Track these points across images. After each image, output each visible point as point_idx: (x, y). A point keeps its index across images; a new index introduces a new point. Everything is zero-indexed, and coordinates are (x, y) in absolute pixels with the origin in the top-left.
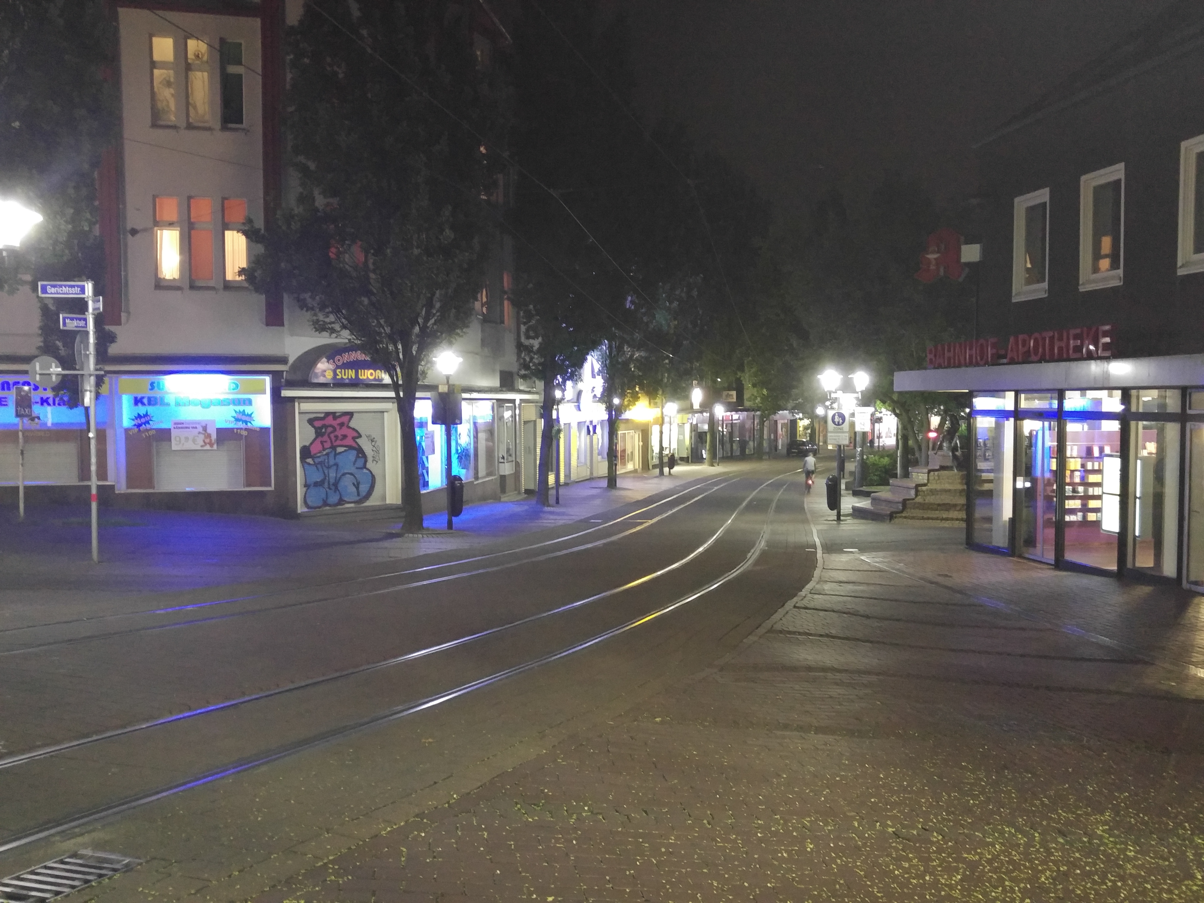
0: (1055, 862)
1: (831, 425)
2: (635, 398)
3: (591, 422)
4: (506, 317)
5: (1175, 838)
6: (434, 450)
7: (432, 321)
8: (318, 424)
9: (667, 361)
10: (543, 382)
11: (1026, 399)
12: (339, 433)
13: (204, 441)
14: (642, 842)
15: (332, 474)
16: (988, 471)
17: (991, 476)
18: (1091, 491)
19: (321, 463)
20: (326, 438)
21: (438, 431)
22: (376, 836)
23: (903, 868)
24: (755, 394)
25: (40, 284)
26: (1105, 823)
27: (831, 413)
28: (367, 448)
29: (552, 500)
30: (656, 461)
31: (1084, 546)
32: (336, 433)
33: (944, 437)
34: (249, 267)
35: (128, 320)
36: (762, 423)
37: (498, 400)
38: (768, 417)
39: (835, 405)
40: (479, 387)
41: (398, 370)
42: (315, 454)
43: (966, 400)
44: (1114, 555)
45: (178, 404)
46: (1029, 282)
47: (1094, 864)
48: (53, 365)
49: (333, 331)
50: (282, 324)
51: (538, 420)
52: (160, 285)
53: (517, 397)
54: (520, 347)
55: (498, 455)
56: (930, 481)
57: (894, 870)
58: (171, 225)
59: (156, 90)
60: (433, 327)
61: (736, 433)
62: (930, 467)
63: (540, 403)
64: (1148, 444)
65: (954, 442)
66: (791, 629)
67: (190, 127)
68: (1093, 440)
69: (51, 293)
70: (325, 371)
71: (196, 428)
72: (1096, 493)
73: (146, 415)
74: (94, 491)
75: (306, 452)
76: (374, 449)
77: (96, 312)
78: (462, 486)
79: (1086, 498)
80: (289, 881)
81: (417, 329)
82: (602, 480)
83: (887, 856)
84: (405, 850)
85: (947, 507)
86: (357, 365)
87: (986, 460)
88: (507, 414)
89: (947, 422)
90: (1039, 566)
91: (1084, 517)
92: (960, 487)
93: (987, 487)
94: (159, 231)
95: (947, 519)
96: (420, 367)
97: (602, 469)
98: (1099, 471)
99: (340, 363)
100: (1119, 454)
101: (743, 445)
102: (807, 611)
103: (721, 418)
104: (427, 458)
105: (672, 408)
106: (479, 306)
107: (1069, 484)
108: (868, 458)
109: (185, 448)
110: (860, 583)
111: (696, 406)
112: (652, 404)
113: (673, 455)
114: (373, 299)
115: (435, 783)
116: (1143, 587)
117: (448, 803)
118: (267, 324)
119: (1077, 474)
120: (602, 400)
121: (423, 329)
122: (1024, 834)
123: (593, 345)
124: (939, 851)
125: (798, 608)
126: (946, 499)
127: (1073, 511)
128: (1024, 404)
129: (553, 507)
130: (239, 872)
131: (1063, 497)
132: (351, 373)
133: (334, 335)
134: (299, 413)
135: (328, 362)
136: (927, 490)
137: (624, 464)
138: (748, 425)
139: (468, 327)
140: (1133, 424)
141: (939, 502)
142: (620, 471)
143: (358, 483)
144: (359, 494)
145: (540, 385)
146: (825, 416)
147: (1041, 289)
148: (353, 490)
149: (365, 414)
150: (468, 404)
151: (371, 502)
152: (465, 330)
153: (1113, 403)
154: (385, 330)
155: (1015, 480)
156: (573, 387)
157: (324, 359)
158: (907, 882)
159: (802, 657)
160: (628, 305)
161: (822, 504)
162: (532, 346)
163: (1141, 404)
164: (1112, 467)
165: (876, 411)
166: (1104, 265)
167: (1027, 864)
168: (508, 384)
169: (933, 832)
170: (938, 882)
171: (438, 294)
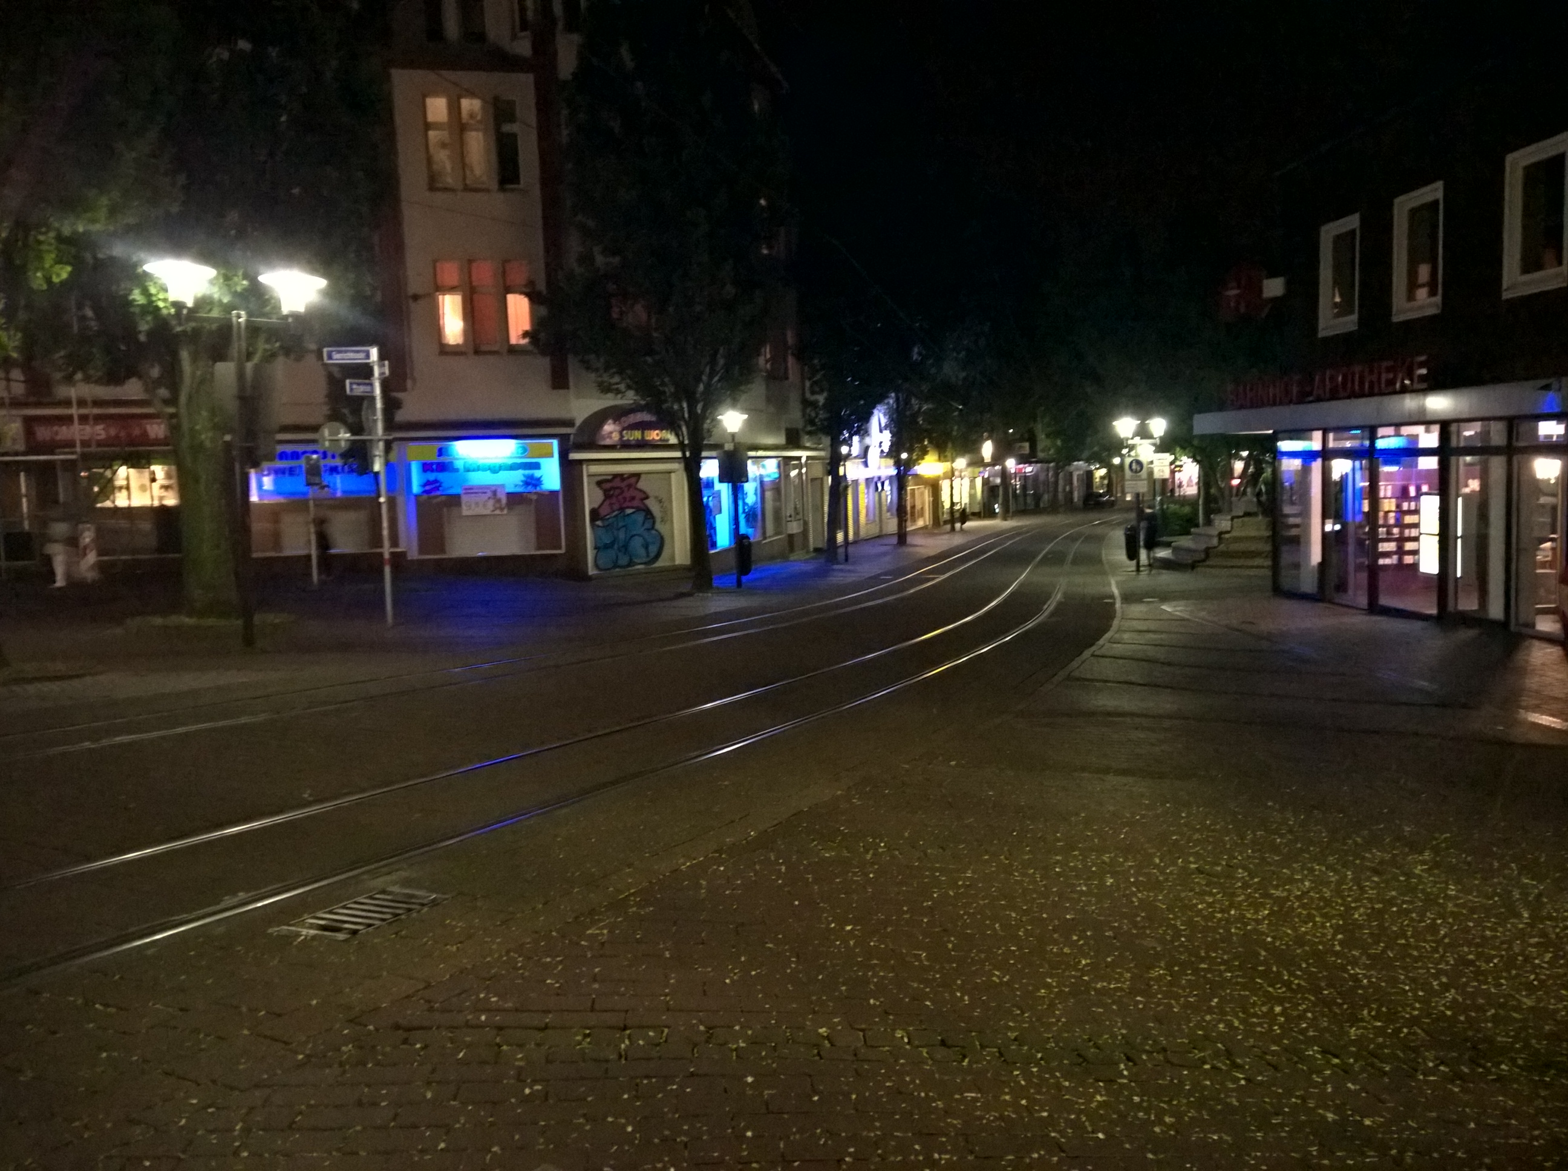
0: (1370, 900)
1: (1128, 473)
2: (924, 452)
3: (879, 478)
4: (790, 372)
5: (1501, 879)
7: (716, 379)
8: (608, 486)
9: (956, 413)
10: (829, 438)
11: (1335, 440)
12: (627, 494)
13: (494, 506)
14: (939, 876)
15: (622, 535)
16: (1295, 516)
17: (1297, 521)
18: (1407, 533)
19: (610, 525)
20: (614, 500)
22: (676, 870)
23: (1207, 903)
24: (1049, 444)
25: (325, 350)
26: (1423, 863)
27: (1128, 461)
28: (655, 508)
29: (841, 558)
30: (946, 517)
31: (1398, 590)
32: (624, 495)
33: (1247, 482)
34: (532, 330)
35: (414, 386)
36: (1056, 475)
37: (783, 457)
38: (1063, 467)
39: (1133, 453)
40: (765, 445)
41: (684, 429)
42: (605, 516)
43: (1269, 443)
44: (1434, 599)
45: (468, 470)
46: (1337, 316)
47: (1411, 902)
48: (342, 431)
49: (618, 392)
50: (568, 388)
51: (825, 478)
52: (446, 351)
53: (804, 454)
54: (806, 403)
55: (785, 514)
56: (1235, 528)
57: (1197, 904)
58: (451, 290)
59: (431, 151)
60: (716, 385)
61: (1030, 483)
62: (1234, 514)
63: (827, 459)
64: (1470, 482)
65: (1258, 488)
66: (1089, 676)
67: (467, 189)
68: (1409, 479)
69: (337, 360)
70: (612, 433)
71: (486, 493)
72: (1413, 535)
73: (436, 481)
74: (387, 557)
75: (595, 514)
76: (662, 510)
77: (382, 377)
78: (750, 544)
79: (1402, 540)
80: (592, 912)
81: (701, 387)
82: (892, 537)
83: (1191, 891)
84: (704, 883)
85: (1252, 555)
86: (644, 426)
87: (1292, 503)
88: (794, 473)
89: (1252, 467)
90: (1350, 611)
91: (1400, 559)
92: (1265, 533)
93: (1294, 532)
94: (440, 297)
95: (1252, 567)
96: (706, 426)
97: (892, 526)
98: (1416, 512)
99: (626, 425)
100: (1437, 492)
101: (1037, 497)
102: (1105, 659)
103: (1013, 471)
105: (961, 463)
106: (764, 360)
107: (1383, 526)
108: (1168, 508)
109: (474, 513)
110: (1162, 632)
111: (987, 458)
112: (942, 458)
113: (964, 510)
114: (657, 358)
115: (733, 822)
116: (1467, 630)
117: (746, 840)
118: (553, 388)
119: (1392, 515)
120: (889, 455)
121: (708, 386)
122: (1335, 871)
123: (880, 398)
124: (1246, 885)
125: (1098, 657)
126: (1253, 546)
127: (1387, 554)
128: (1332, 445)
129: (842, 564)
130: (543, 905)
131: (1376, 540)
132: (637, 435)
133: (619, 396)
134: (588, 475)
135: (614, 424)
136: (1231, 538)
137: (914, 521)
138: (1042, 477)
139: (752, 383)
140: (1453, 459)
141: (1243, 549)
142: (910, 528)
143: (648, 545)
144: (648, 556)
145: (826, 441)
146: (1122, 465)
147: (1350, 322)
148: (642, 552)
149: (652, 475)
150: (754, 463)
151: (660, 563)
152: (749, 386)
153: (1429, 439)
154: (670, 389)
155: (1323, 524)
156: (860, 442)
157: (610, 421)
158: (1211, 916)
159: (1101, 703)
160: (915, 357)
161: (1121, 556)
162: (817, 401)
163: (1462, 439)
164: (1430, 505)
165: (1176, 459)
166: (1422, 293)
167: (1339, 901)
168: (793, 440)
169: (1237, 868)
170: (1244, 917)
171: (721, 351)
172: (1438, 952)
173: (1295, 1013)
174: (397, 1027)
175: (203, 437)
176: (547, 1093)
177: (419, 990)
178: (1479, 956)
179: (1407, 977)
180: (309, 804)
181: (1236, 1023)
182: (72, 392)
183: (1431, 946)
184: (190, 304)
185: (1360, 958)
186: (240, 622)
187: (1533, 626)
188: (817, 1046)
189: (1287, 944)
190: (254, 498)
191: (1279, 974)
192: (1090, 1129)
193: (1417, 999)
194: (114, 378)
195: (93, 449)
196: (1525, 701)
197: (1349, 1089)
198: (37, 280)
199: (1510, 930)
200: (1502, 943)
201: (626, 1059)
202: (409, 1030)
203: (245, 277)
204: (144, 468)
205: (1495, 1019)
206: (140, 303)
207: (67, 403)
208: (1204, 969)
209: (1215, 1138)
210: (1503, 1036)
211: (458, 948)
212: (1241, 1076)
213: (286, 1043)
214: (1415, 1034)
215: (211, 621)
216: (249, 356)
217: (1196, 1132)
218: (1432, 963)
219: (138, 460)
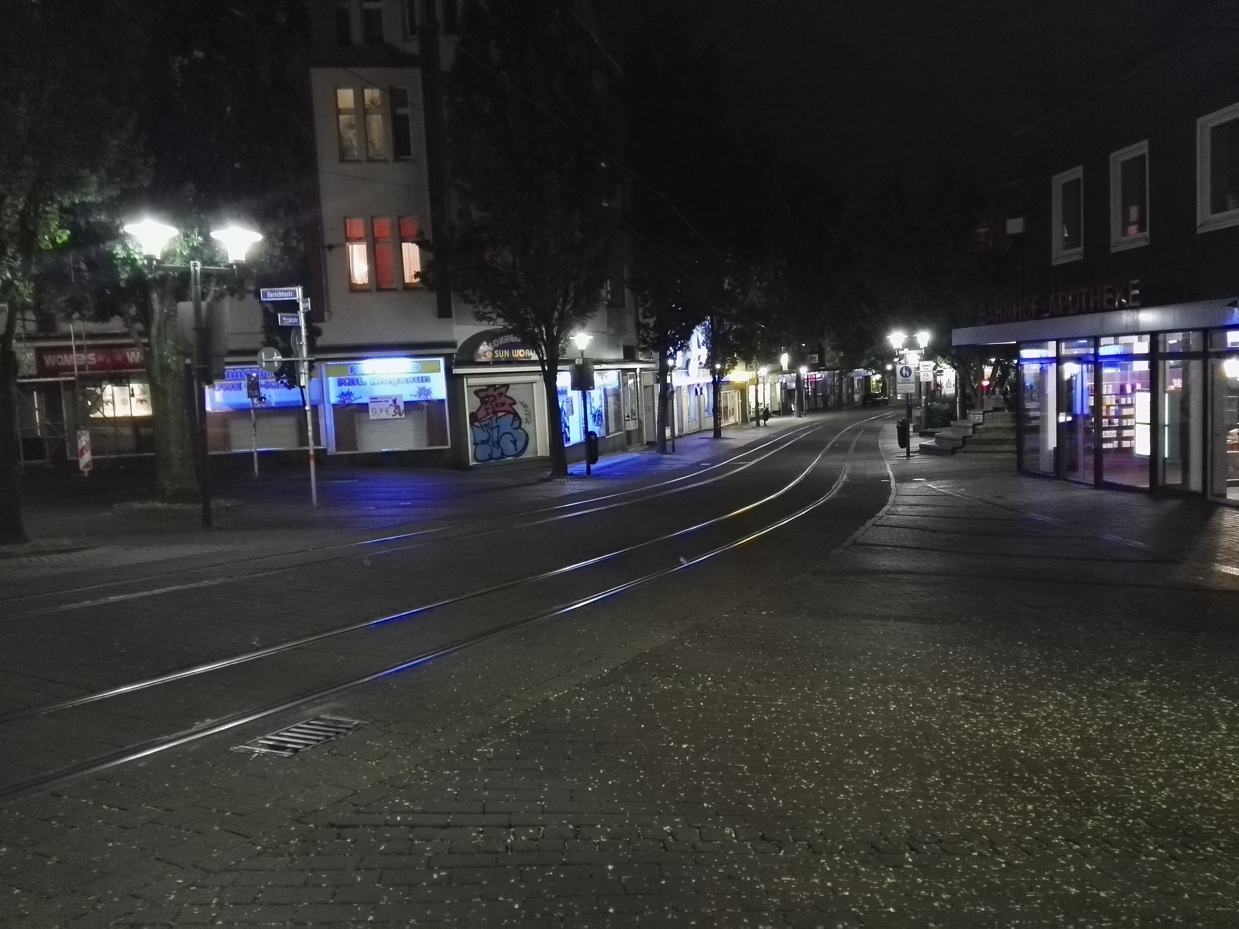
0: (1101, 718)
1: (899, 378)
2: (734, 363)
3: (698, 385)
4: (627, 302)
5: (1203, 699)
6: (573, 412)
7: (568, 307)
8: (483, 394)
9: (759, 332)
10: (658, 353)
11: (1066, 348)
12: (499, 401)
13: (394, 411)
14: (755, 704)
15: (495, 434)
16: (1034, 410)
17: (1037, 414)
18: (1125, 422)
19: (485, 425)
20: (488, 406)
21: (576, 396)
22: (546, 701)
23: (972, 723)
24: (834, 355)
25: (262, 290)
26: (1142, 688)
27: (899, 367)
28: (521, 412)
29: (669, 449)
30: (753, 415)
31: (1119, 468)
32: (496, 401)
34: (422, 271)
35: (330, 317)
36: (841, 380)
37: (622, 369)
38: (845, 374)
39: (902, 361)
40: (607, 360)
41: (543, 348)
42: (482, 418)
43: (1013, 352)
44: (1147, 475)
45: (372, 383)
46: (1066, 248)
47: (1134, 719)
48: (275, 354)
49: (491, 319)
50: (450, 316)
51: (655, 385)
52: (354, 289)
53: (638, 366)
54: (639, 326)
55: (624, 414)
56: (985, 421)
57: (964, 724)
58: (359, 240)
59: (341, 131)
60: (568, 312)
61: (819, 389)
62: (985, 409)
63: (657, 370)
64: (1174, 381)
65: (1004, 387)
66: (871, 542)
67: (370, 160)
68: (1126, 379)
69: (271, 298)
70: (486, 352)
71: (388, 401)
72: (1129, 424)
73: (349, 393)
74: (312, 452)
75: (474, 417)
76: (527, 413)
77: (306, 311)
78: (597, 439)
79: (1120, 428)
80: (481, 735)
81: (556, 314)
82: (708, 432)
83: (958, 714)
84: (569, 711)
85: (1001, 442)
86: (511, 346)
87: (1032, 400)
88: (631, 382)
89: (999, 371)
90: (1082, 486)
91: (1120, 444)
92: (1011, 425)
93: (1034, 423)
94: (350, 246)
95: (1000, 452)
96: (560, 345)
97: (709, 423)
98: (1132, 405)
99: (497, 345)
100: (1149, 389)
101: (825, 398)
102: (884, 528)
103: (806, 377)
104: (568, 418)
105: (764, 371)
106: (605, 292)
107: (1105, 417)
108: (931, 405)
109: (380, 417)
110: (929, 505)
111: (785, 367)
112: (748, 368)
113: (767, 409)
114: (521, 291)
115: (590, 661)
116: (1173, 501)
117: (601, 676)
118: (439, 318)
119: (1112, 408)
120: (706, 366)
121: (561, 315)
122: (1074, 696)
123: (698, 321)
124: (1001, 710)
125: (877, 526)
126: (1001, 435)
127: (1109, 440)
128: (1064, 352)
129: (670, 454)
130: (442, 728)
131: (1100, 429)
132: (506, 353)
133: (492, 323)
134: (467, 386)
135: (488, 344)
136: (983, 428)
137: (727, 418)
138: (829, 381)
139: (597, 310)
140: (1161, 363)
141: (993, 438)
142: (724, 424)
143: (516, 441)
144: (516, 449)
145: (656, 355)
146: (894, 371)
147: (1076, 254)
148: (511, 446)
149: (518, 386)
150: (599, 374)
151: (526, 455)
152: (594, 313)
153: (1142, 346)
154: (532, 316)
155: (1058, 415)
156: (683, 356)
157: (485, 343)
158: (976, 734)
159: (881, 563)
160: (726, 286)
161: (894, 444)
162: (648, 324)
163: (1167, 345)
164: (1143, 400)
165: (937, 365)
166: (1133, 230)
167: (1077, 720)
168: (630, 356)
169: (996, 695)
170: (1002, 733)
171: (572, 285)
172: (1155, 759)
173: (1043, 810)
174: (332, 825)
175: (169, 361)
176: (451, 878)
177: (347, 797)
178: (1187, 760)
179: (1132, 779)
180: (257, 649)
181: (997, 819)
182: (71, 328)
183: (1149, 754)
184: (159, 257)
185: (1094, 765)
186: (200, 506)
187: (1224, 496)
188: (662, 840)
189: (1036, 755)
190: (208, 408)
191: (1030, 780)
192: (883, 905)
193: (1139, 795)
194: (102, 316)
195: (87, 372)
196: (1220, 556)
197: (1087, 868)
198: (45, 241)
199: (1211, 740)
200: (1206, 749)
201: (511, 851)
202: (341, 827)
203: (200, 234)
204: (125, 386)
205: (1202, 810)
206: (122, 256)
207: (67, 337)
208: (970, 776)
209: (983, 910)
210: (1208, 824)
211: (377, 763)
212: (1003, 861)
213: (247, 837)
214: (1138, 824)
215: (178, 506)
216: (204, 296)
217: (967, 906)
218: (1151, 767)
219: (120, 380)
